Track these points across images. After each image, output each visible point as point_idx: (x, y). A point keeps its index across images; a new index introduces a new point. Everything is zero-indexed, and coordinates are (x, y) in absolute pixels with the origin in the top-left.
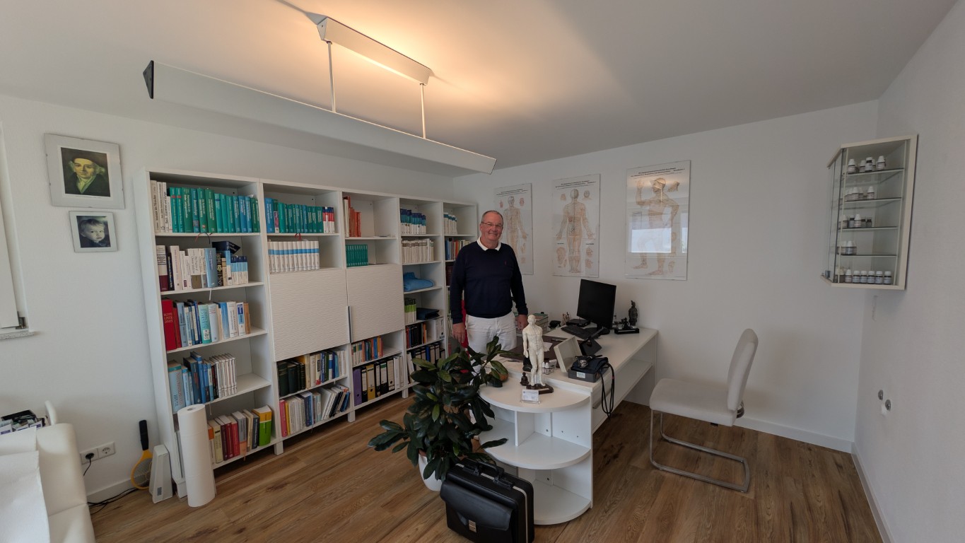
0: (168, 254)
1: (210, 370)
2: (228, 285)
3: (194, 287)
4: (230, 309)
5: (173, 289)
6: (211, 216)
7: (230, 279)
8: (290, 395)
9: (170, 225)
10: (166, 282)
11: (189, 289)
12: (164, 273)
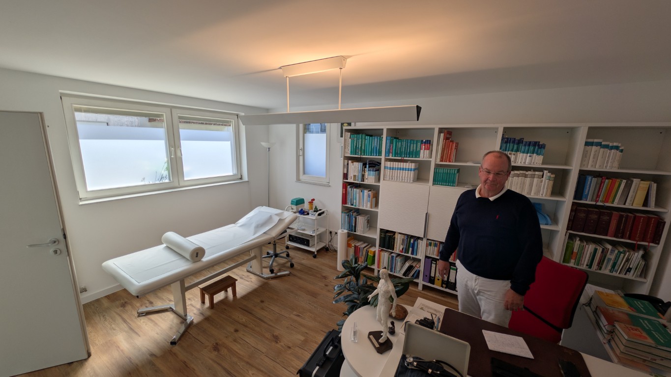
0: (348, 164)
1: (354, 219)
2: (366, 182)
3: (354, 180)
4: (365, 194)
5: (347, 179)
6: (363, 148)
7: (367, 179)
8: (384, 249)
9: (349, 152)
10: (345, 176)
11: (352, 181)
12: (345, 172)
